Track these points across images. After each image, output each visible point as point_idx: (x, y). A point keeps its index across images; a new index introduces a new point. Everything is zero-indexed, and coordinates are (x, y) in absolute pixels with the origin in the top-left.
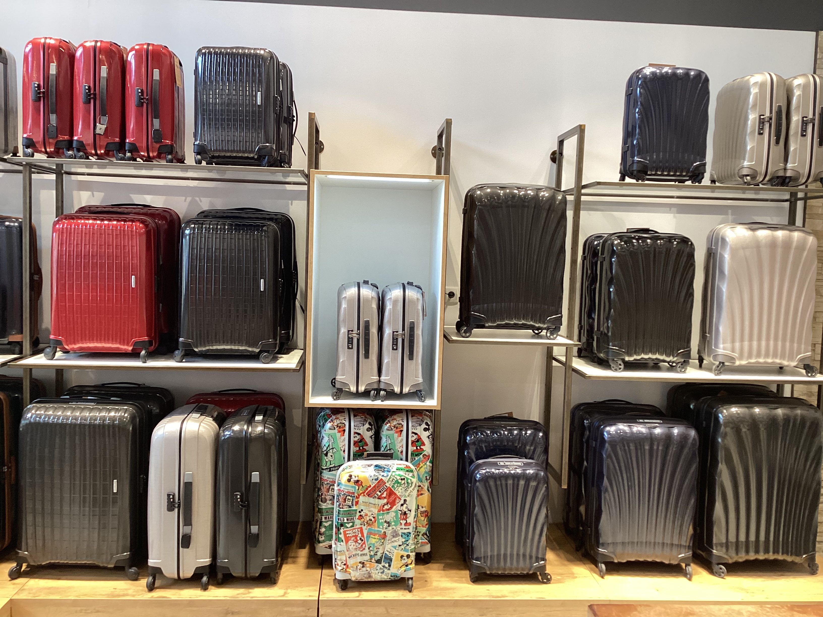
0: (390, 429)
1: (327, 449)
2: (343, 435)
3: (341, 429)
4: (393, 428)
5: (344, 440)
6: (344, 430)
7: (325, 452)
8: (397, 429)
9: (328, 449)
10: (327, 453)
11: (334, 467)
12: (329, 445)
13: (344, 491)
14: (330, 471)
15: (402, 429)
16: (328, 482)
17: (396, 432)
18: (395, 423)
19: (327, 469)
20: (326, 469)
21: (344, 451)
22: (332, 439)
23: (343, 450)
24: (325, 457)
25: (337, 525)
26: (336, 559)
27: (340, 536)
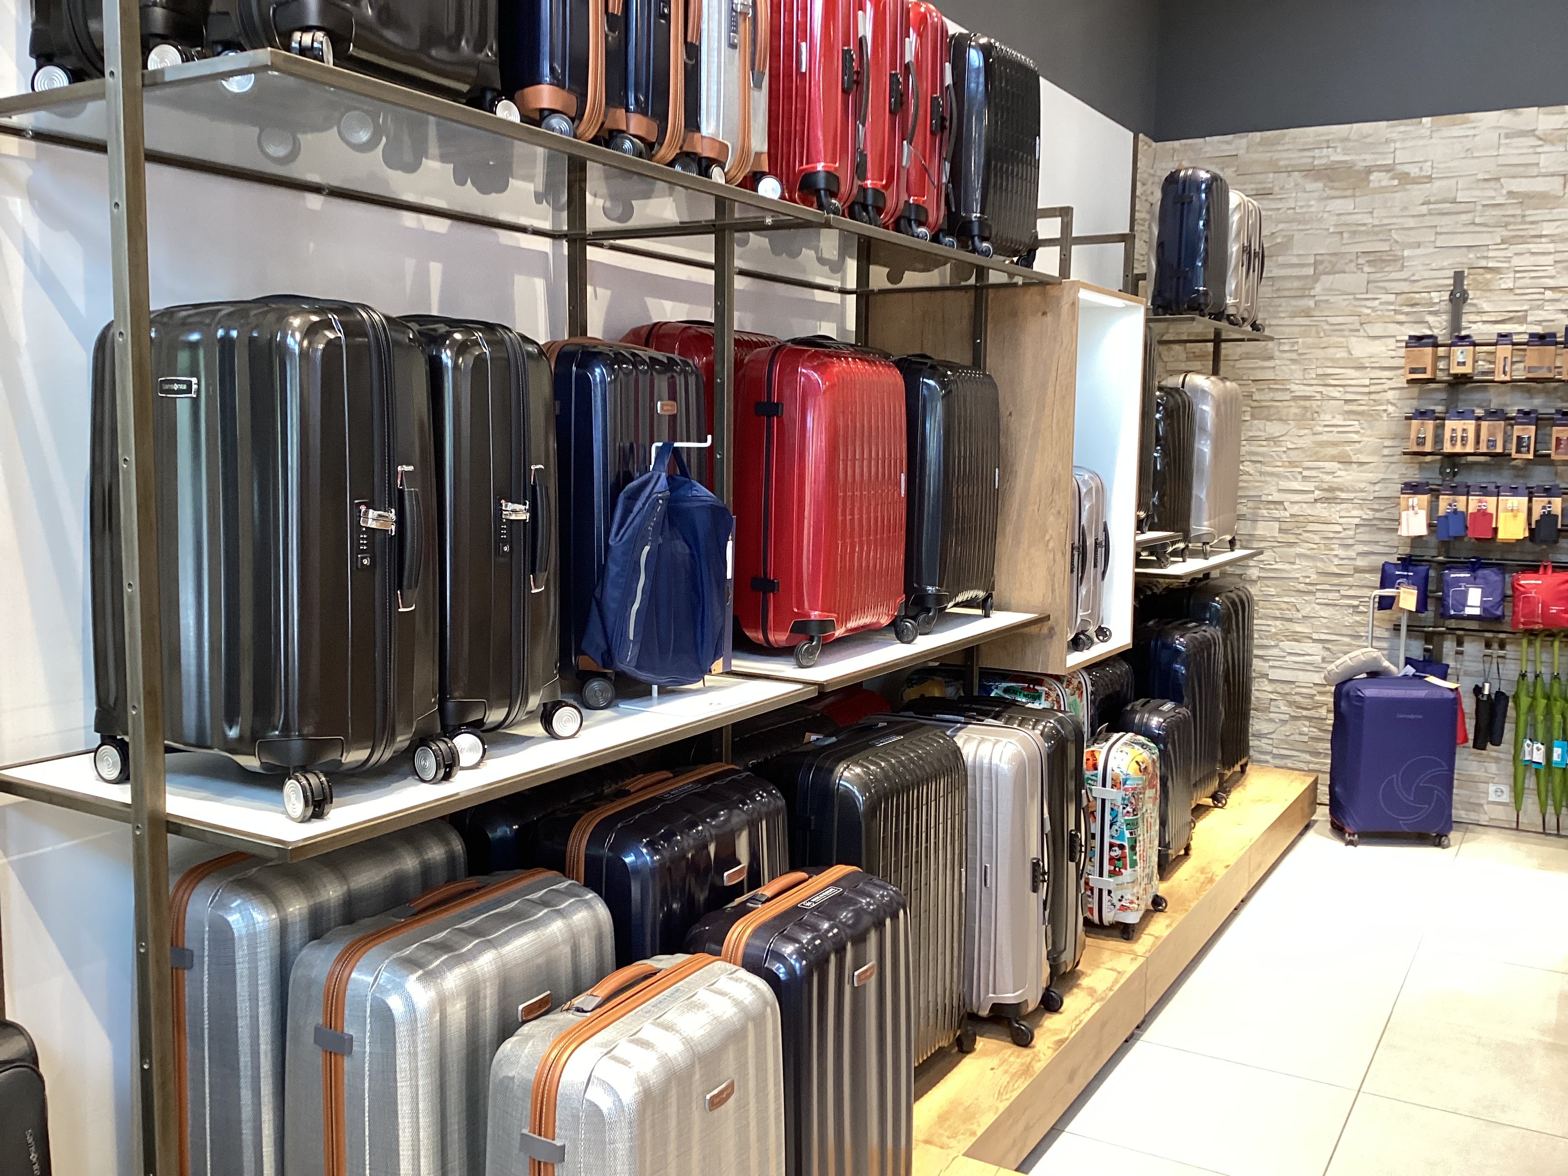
13: (1137, 788)
25: (1126, 844)
26: (1122, 897)
27: (1134, 858)
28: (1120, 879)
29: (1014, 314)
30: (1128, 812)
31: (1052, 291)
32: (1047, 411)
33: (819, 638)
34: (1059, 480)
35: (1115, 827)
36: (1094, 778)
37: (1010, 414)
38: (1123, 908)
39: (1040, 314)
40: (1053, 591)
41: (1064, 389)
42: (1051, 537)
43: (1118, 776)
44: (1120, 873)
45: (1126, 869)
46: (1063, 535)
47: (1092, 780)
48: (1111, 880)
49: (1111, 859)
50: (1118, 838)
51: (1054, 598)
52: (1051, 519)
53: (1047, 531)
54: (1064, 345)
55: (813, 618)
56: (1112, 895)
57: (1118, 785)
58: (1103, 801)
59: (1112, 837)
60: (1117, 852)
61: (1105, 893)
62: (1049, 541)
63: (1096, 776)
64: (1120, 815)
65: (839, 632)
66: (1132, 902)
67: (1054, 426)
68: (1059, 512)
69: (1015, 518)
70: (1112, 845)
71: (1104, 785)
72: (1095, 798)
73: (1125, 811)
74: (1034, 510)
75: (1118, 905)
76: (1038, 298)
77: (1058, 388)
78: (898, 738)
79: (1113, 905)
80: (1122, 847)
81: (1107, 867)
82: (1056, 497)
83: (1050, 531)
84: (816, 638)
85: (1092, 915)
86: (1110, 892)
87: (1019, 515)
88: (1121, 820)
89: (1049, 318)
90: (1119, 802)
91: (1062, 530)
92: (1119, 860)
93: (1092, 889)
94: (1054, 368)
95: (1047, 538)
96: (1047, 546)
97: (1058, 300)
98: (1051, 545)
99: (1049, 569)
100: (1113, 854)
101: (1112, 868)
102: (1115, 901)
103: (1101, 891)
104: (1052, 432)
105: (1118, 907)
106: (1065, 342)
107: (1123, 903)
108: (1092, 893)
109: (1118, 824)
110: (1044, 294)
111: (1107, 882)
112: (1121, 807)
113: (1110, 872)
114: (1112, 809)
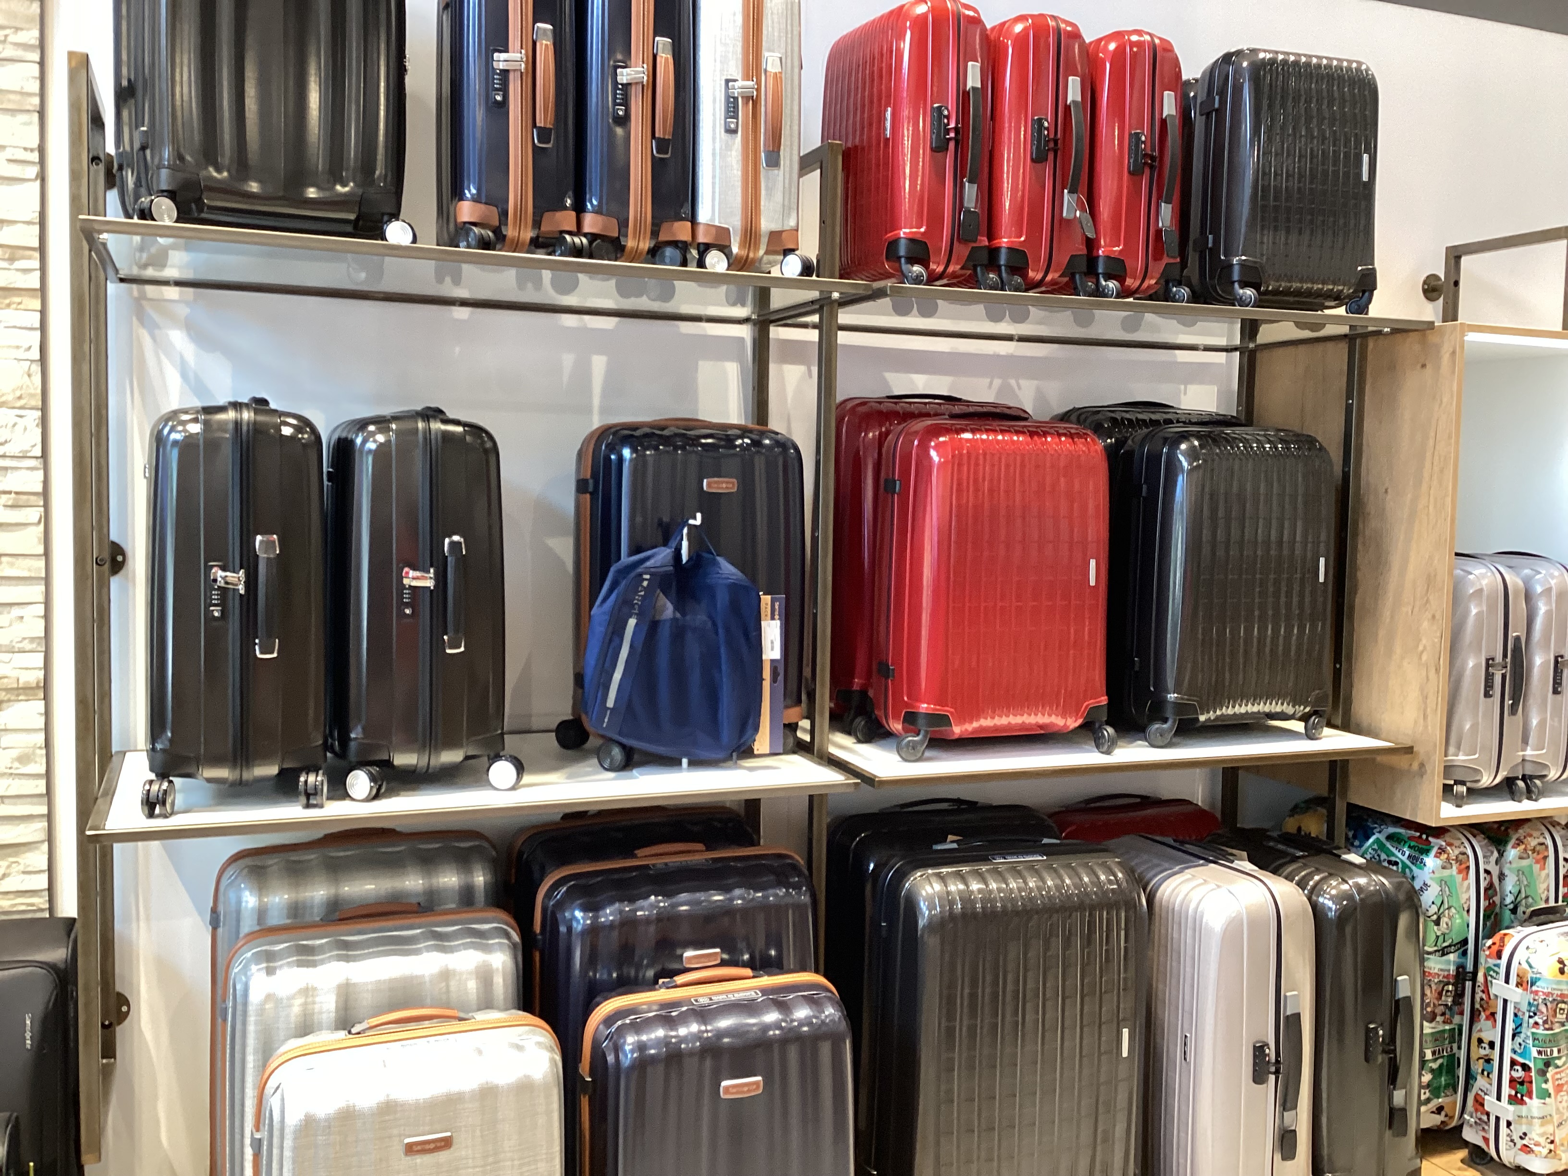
0: (1525, 855)
1: (1439, 910)
2: (1467, 879)
3: (1464, 866)
4: (1530, 853)
5: (1468, 888)
6: (1468, 868)
7: (1435, 917)
8: (1538, 854)
9: (1441, 910)
10: (1439, 918)
11: (1450, 946)
12: (1442, 902)
13: (1553, 994)
14: (1443, 955)
15: (1546, 854)
16: (1441, 978)
17: (1537, 862)
18: (1533, 843)
19: (1438, 951)
20: (1436, 951)
21: (1468, 911)
22: (1447, 889)
23: (1466, 909)
24: (1436, 928)
25: (1531, 1065)
26: (1525, 1134)
27: (1544, 1086)
28: (1523, 1110)
29: (1392, 367)
30: (1536, 1023)
31: (1432, 338)
32: (1424, 487)
33: (927, 732)
34: (1435, 576)
35: (1518, 1040)
36: (1496, 969)
37: (1386, 491)
38: (1526, 1149)
39: (1419, 365)
40: (1425, 717)
41: (1442, 459)
42: (1425, 647)
43: (1525, 972)
44: (1522, 1102)
45: (1531, 1098)
46: (1438, 645)
47: (1494, 971)
48: (1511, 1108)
49: (1512, 1081)
50: (1521, 1055)
51: (1426, 727)
52: (1425, 624)
53: (1420, 640)
54: (1444, 405)
55: (921, 711)
56: (1512, 1127)
57: (1525, 984)
58: (1505, 1001)
59: (1515, 1052)
60: (1519, 1073)
61: (1503, 1124)
62: (1422, 652)
63: (1498, 966)
64: (1525, 1025)
65: (957, 730)
66: (1537, 1144)
67: (1431, 508)
68: (1434, 617)
69: (1388, 620)
70: (1513, 1063)
71: (1507, 981)
72: (1496, 996)
73: (1532, 1021)
74: (1407, 612)
75: (1520, 1143)
76: (1417, 347)
77: (1436, 458)
78: (1040, 858)
79: (1512, 1141)
80: (1525, 1067)
81: (1506, 1091)
82: (1431, 598)
83: (1424, 641)
84: (922, 732)
85: (1488, 1145)
86: (1509, 1124)
87: (1392, 617)
88: (1527, 1032)
89: (1429, 370)
90: (1524, 1007)
91: (1436, 640)
92: (1522, 1083)
93: (1488, 1114)
94: (1432, 434)
95: (1421, 648)
96: (1420, 658)
97: (1438, 348)
98: (1424, 657)
99: (1422, 689)
100: (1515, 1075)
101: (1513, 1093)
102: (1516, 1137)
103: (1498, 1119)
104: (1428, 515)
105: (1519, 1146)
106: (1445, 400)
107: (1525, 1142)
108: (1488, 1119)
109: (1523, 1035)
110: (1423, 342)
111: (1504, 1109)
112: (1527, 1014)
113: (1510, 1096)
114: (1516, 1015)
